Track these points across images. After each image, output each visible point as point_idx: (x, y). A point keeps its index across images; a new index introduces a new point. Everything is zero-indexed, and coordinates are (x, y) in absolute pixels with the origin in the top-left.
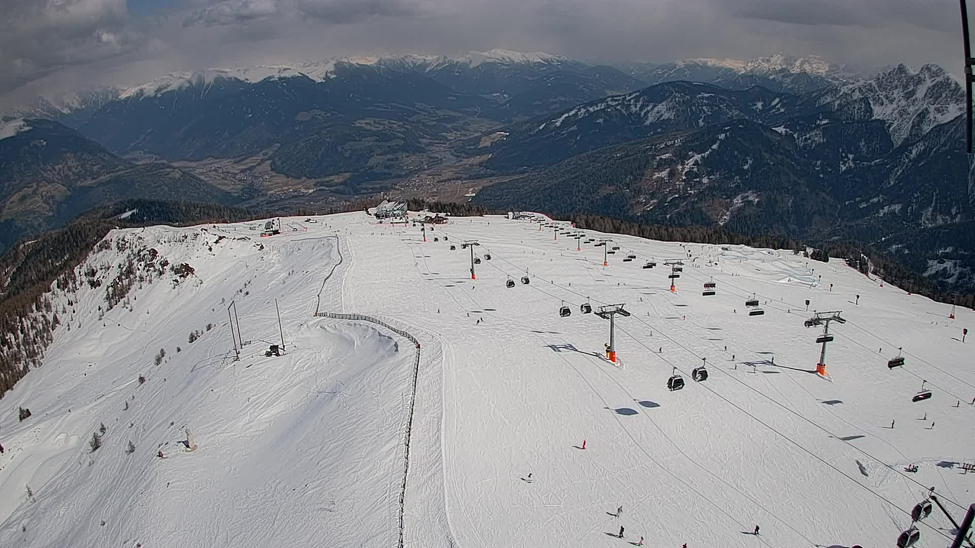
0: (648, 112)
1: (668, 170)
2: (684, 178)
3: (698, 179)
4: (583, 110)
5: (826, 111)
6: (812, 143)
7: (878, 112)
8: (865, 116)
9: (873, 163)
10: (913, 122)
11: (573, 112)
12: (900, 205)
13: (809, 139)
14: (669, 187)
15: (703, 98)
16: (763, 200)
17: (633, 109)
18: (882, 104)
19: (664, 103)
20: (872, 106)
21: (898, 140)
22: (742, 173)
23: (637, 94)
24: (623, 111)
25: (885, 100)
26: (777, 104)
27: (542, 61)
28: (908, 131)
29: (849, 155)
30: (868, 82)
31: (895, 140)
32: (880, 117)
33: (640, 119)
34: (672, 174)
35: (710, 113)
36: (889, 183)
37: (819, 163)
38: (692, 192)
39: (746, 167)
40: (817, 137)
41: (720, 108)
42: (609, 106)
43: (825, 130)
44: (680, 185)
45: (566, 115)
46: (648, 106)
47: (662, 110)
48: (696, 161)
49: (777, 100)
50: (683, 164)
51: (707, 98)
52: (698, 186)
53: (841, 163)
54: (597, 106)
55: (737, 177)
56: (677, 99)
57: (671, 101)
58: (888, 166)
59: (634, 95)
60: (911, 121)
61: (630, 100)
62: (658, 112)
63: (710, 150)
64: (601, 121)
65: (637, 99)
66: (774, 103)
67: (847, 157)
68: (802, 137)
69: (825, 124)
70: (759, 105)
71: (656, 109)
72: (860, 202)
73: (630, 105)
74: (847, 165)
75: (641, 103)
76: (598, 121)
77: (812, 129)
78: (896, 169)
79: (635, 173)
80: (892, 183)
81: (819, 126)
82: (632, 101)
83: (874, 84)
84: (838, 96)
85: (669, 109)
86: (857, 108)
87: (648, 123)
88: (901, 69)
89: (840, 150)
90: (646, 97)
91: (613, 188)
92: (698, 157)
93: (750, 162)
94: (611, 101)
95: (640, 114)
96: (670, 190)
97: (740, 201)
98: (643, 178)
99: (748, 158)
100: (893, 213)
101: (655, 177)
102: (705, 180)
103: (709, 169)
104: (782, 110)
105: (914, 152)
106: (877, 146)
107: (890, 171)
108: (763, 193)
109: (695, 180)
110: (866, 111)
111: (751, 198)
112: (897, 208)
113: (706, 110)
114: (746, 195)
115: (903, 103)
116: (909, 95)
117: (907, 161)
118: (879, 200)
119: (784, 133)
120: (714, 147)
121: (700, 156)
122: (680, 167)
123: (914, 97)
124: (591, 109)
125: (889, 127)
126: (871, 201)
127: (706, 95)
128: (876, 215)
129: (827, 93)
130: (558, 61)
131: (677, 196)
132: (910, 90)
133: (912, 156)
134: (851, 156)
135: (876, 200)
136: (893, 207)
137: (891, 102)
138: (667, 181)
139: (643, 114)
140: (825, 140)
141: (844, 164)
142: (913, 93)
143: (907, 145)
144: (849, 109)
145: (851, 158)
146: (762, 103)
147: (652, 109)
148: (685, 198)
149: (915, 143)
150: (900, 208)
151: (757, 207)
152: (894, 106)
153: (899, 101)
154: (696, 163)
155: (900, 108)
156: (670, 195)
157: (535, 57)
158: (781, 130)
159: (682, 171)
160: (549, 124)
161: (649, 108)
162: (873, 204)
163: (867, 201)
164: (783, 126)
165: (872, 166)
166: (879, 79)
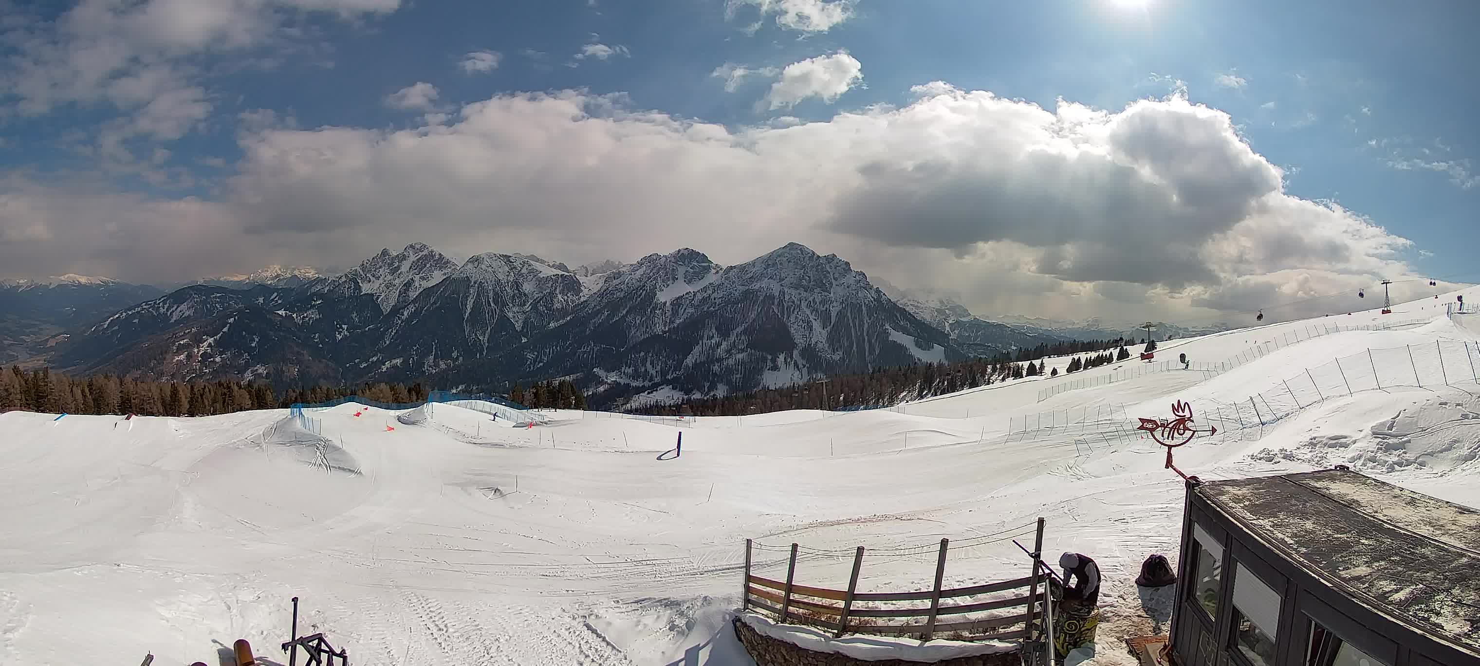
0: (173, 311)
1: (186, 353)
2: (200, 359)
3: (212, 359)
4: (124, 314)
5: (319, 295)
6: (309, 320)
7: (366, 288)
8: (354, 293)
9: (367, 329)
10: (400, 291)
11: (117, 316)
12: (401, 358)
13: (307, 317)
14: (187, 367)
15: (216, 297)
16: (271, 372)
17: (162, 310)
18: (369, 282)
19: (185, 304)
20: (360, 284)
21: (386, 308)
22: (249, 350)
23: (165, 298)
24: (154, 312)
25: (371, 278)
26: (276, 297)
27: (100, 283)
28: (396, 299)
29: (343, 326)
30: (353, 269)
31: (384, 308)
32: (369, 292)
33: (166, 318)
34: (189, 357)
35: (221, 309)
36: (385, 343)
37: (317, 335)
38: (207, 370)
39: (253, 345)
40: (313, 315)
41: (229, 304)
42: (143, 309)
43: (320, 308)
44: (196, 365)
45: (112, 318)
46: (173, 307)
47: (184, 310)
48: (210, 343)
49: (276, 294)
50: (198, 347)
51: (219, 297)
52: (212, 365)
53: (337, 333)
54: (135, 310)
55: (246, 354)
56: (195, 300)
57: (191, 301)
58: (382, 329)
59: (163, 299)
60: (398, 291)
61: (159, 304)
62: (181, 311)
63: (221, 333)
64: (136, 321)
65: (164, 302)
66: (272, 297)
67: (341, 327)
68: (300, 316)
69: (319, 304)
70: (261, 300)
71: (179, 309)
72: (361, 363)
73: (159, 307)
74: (342, 334)
75: (168, 305)
76: (134, 321)
77: (308, 309)
78: (390, 330)
79: (158, 358)
80: (388, 342)
81: (314, 305)
82: (161, 304)
83: (359, 269)
84: (327, 284)
85: (189, 308)
86: (347, 287)
87: (172, 321)
88: (385, 253)
89: (336, 323)
90: (172, 300)
91: (139, 372)
92: (211, 340)
93: (257, 340)
94: (145, 305)
95: (167, 314)
96: (188, 371)
97: (250, 375)
98: (165, 362)
99: (254, 337)
100: (394, 367)
101: (175, 361)
102: (218, 359)
103: (221, 349)
104: (280, 302)
105: (405, 313)
106: (369, 315)
107: (384, 333)
108: (270, 365)
109: (209, 360)
110: (355, 289)
111: (260, 371)
112: (398, 361)
113: (218, 306)
114: (255, 368)
115: (389, 277)
116: (394, 271)
117: (400, 322)
118: (379, 359)
119: (284, 315)
120: (225, 330)
121: (212, 339)
122: (196, 350)
123: (399, 271)
124: (130, 313)
125: (378, 298)
126: (370, 360)
127: (218, 295)
128: (379, 371)
129: (316, 283)
130: (113, 283)
131: (194, 375)
132: (396, 266)
133: (404, 318)
134: (345, 327)
135: (375, 359)
136: (394, 362)
137: (378, 278)
138: (185, 363)
139: (169, 314)
140: (321, 316)
141: (340, 333)
142: (398, 267)
143: (396, 311)
144: (340, 289)
145: (346, 329)
146: (263, 298)
147: (176, 309)
148: (201, 377)
149: (406, 306)
150: (401, 361)
151: (267, 379)
152: (381, 281)
153: (385, 277)
154: (210, 345)
155: (387, 282)
156: (188, 375)
157: (96, 281)
158: (282, 312)
159: (198, 353)
160: (99, 327)
161: (174, 309)
162: (372, 362)
163: (367, 361)
164: (283, 309)
165: (366, 331)
166: (363, 264)
